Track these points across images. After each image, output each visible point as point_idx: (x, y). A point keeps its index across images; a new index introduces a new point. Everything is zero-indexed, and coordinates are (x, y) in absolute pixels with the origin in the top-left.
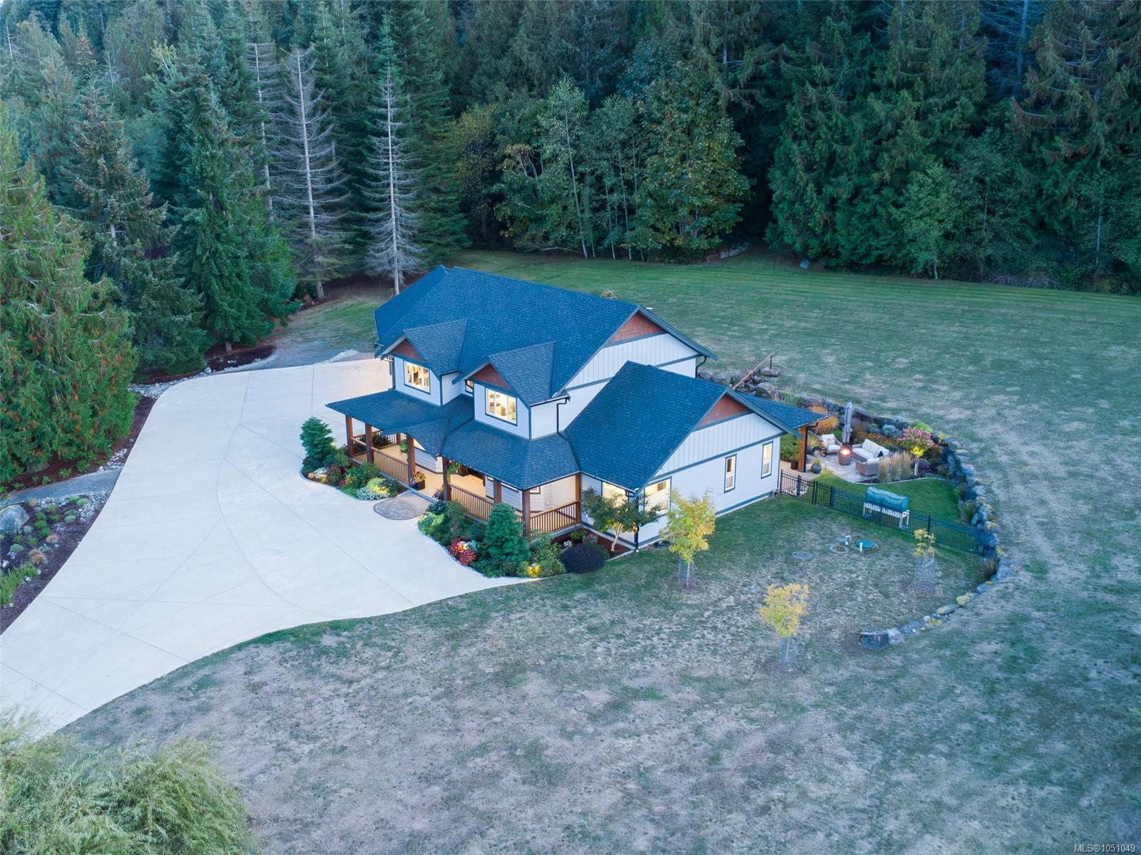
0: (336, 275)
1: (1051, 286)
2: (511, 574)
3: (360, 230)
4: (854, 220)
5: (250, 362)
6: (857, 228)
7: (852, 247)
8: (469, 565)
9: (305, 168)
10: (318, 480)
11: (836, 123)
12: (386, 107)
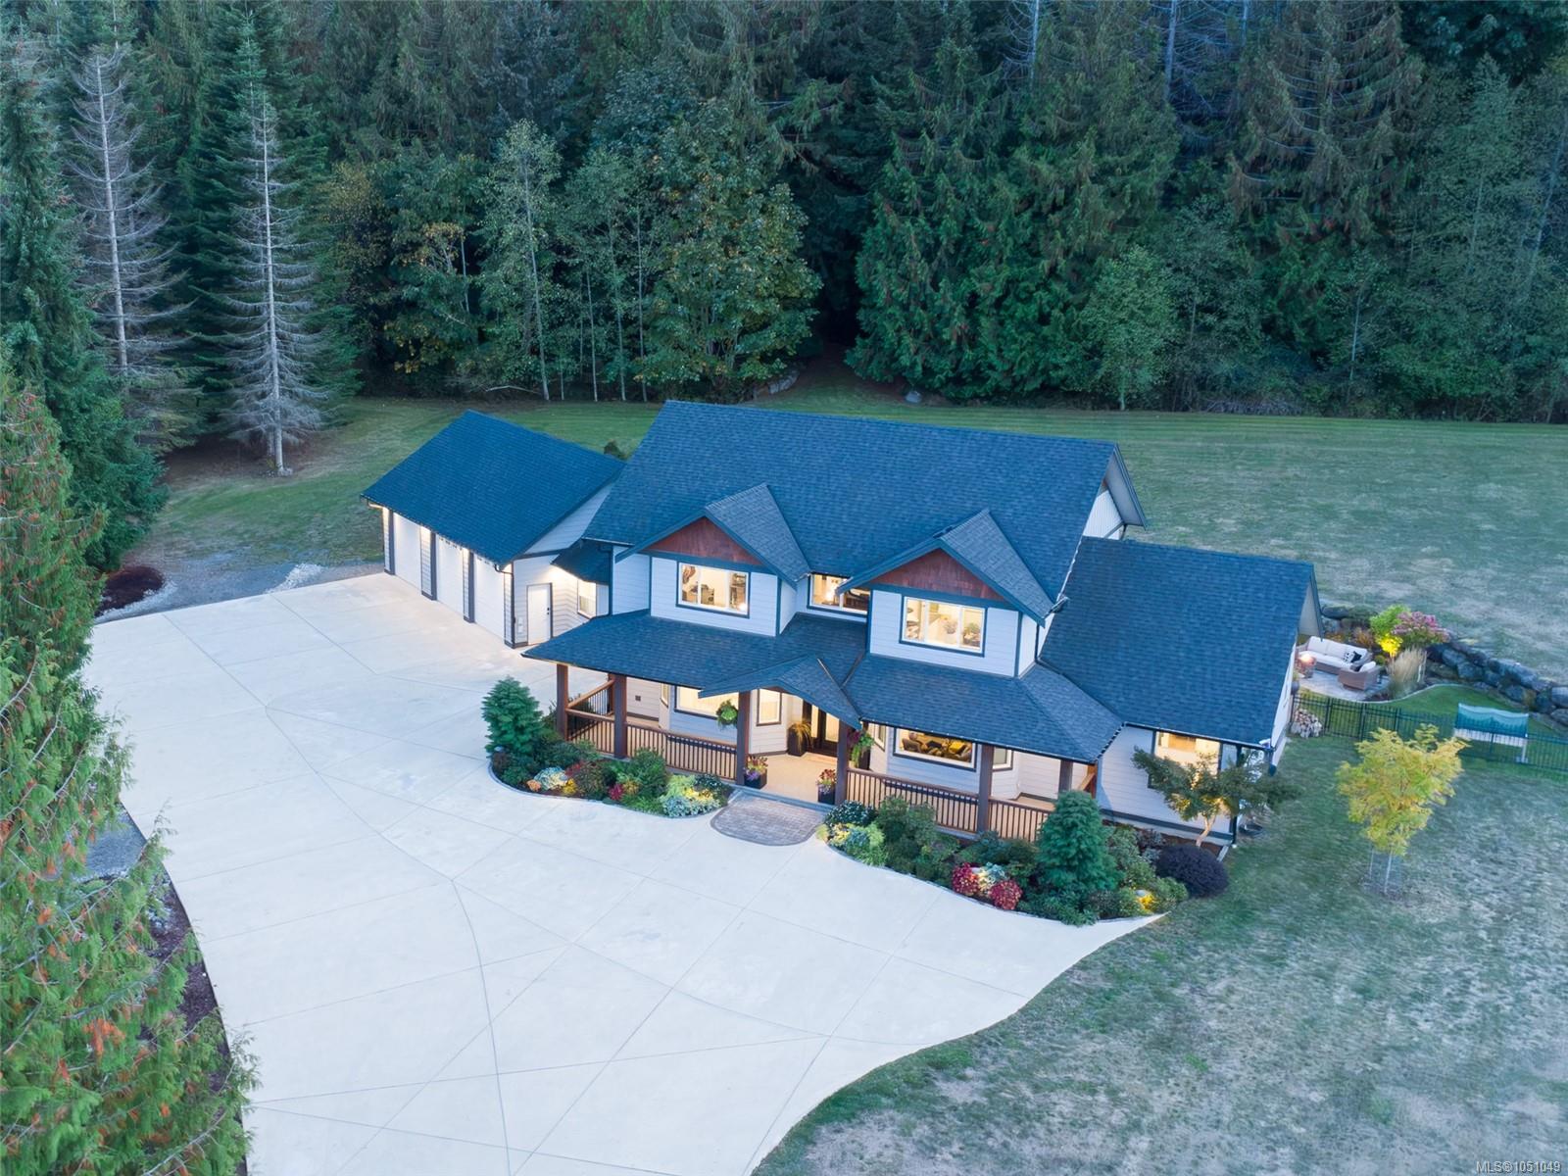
0: (180, 442)
1: (1292, 413)
2: (1109, 913)
3: (212, 364)
4: (1010, 328)
5: (139, 597)
6: (1015, 341)
7: (1006, 367)
8: (1017, 909)
9: (111, 259)
10: (556, 792)
11: (972, 190)
12: (260, 157)
